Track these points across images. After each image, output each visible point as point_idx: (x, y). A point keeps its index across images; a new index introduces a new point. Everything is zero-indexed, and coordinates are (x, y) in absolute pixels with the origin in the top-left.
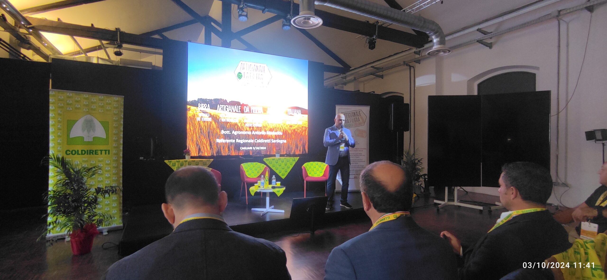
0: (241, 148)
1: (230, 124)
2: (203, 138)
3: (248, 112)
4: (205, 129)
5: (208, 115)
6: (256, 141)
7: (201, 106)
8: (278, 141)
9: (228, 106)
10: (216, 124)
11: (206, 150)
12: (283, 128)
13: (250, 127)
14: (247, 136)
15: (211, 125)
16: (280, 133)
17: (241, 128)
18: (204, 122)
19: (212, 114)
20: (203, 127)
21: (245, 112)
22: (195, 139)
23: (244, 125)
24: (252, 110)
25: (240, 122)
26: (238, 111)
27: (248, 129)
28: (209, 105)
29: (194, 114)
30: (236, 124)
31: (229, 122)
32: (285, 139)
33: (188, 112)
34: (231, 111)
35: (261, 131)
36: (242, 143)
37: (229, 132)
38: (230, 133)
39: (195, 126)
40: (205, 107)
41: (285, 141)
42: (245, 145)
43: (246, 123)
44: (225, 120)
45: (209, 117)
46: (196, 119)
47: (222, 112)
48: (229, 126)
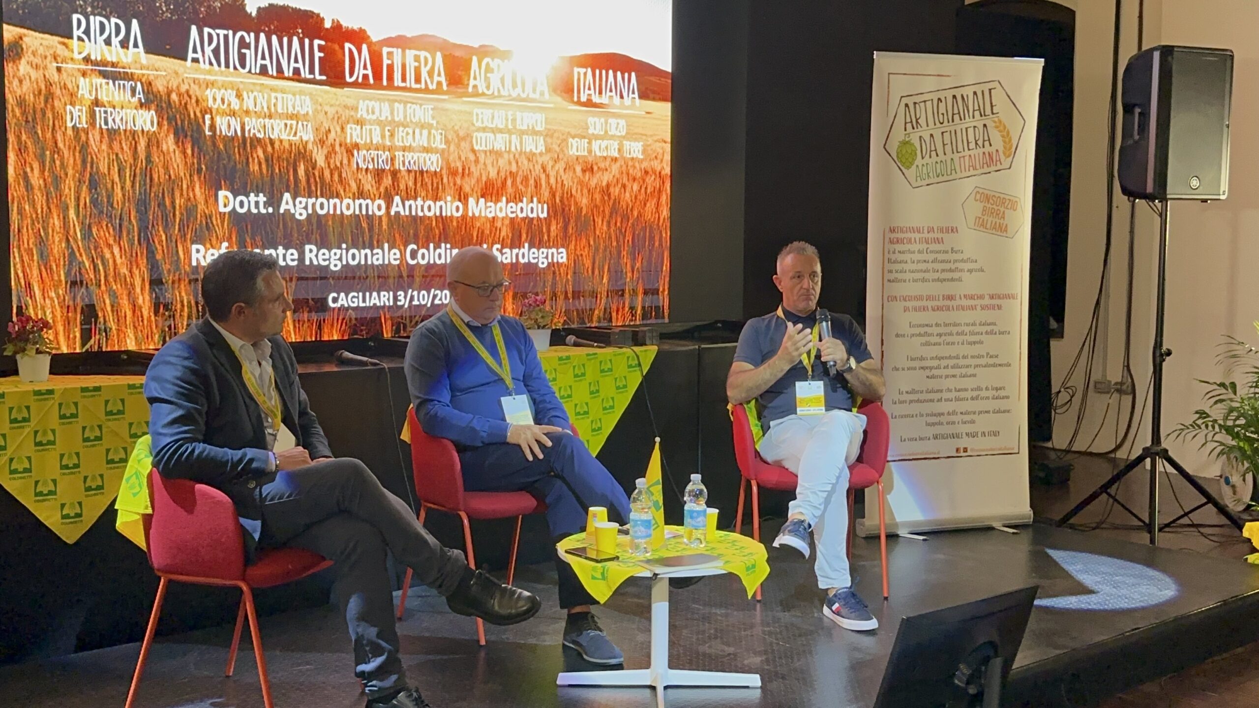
0: (335, 300)
1: (269, 149)
2: (111, 242)
3: (366, 77)
4: (116, 179)
5: (133, 91)
6: (414, 255)
7: (87, 32)
8: (527, 255)
9: (250, 38)
10: (184, 153)
11: (129, 314)
12: (548, 176)
13: (379, 174)
14: (365, 225)
15: (155, 158)
16: (536, 210)
17: (327, 173)
18: (112, 134)
19: (160, 86)
20: (103, 168)
21: (348, 79)
22: (57, 246)
23: (345, 161)
24: (390, 68)
25: (322, 142)
26: (312, 71)
27: (368, 183)
28: (135, 23)
29: (49, 84)
30: (301, 154)
31: (259, 140)
32: (563, 240)
33: (9, 68)
34: (271, 70)
35: (436, 199)
36: (335, 266)
37: (262, 198)
38: (270, 210)
39: (58, 163)
40: (115, 41)
41: (561, 256)
43: (357, 146)
44: (236, 125)
45: (141, 105)
46: (58, 117)
47: (219, 75)
48: (260, 164)
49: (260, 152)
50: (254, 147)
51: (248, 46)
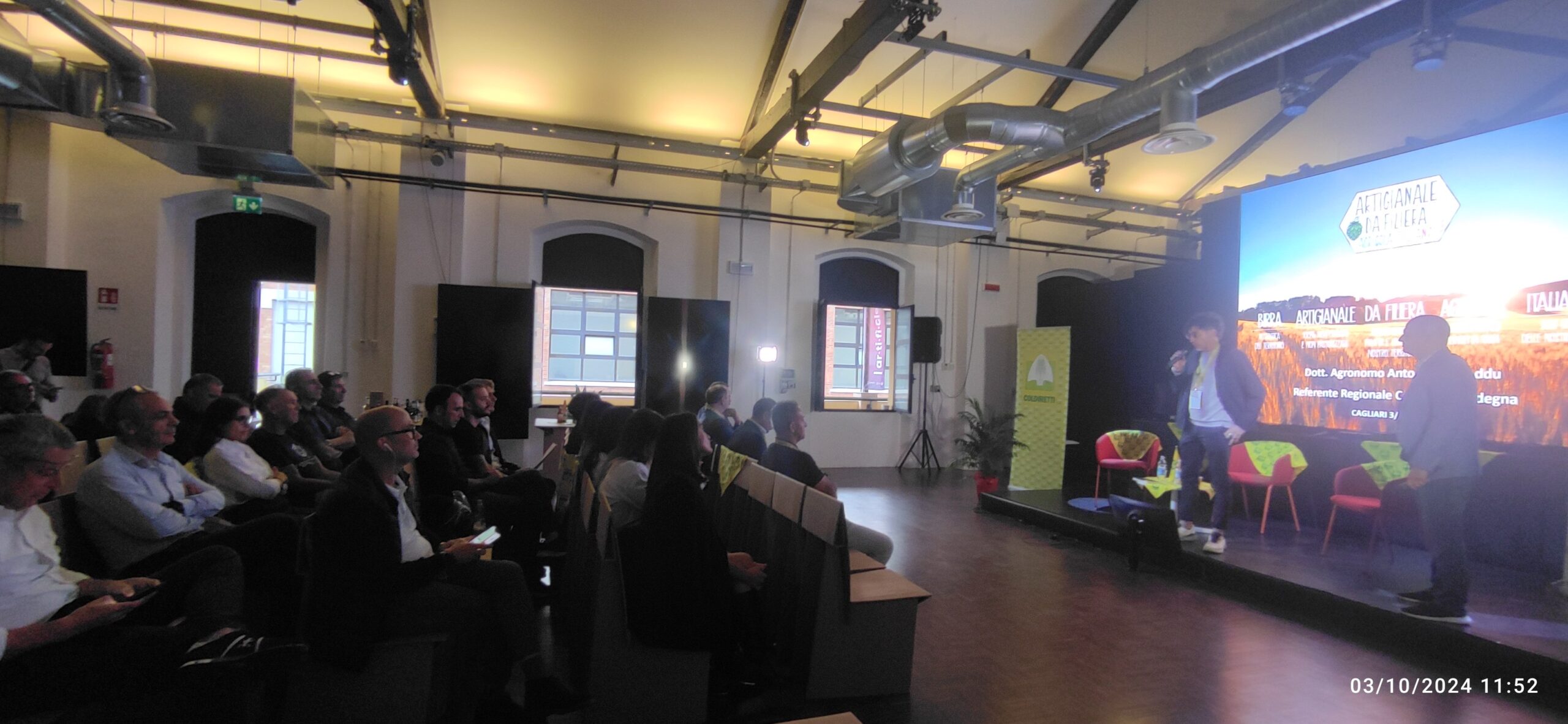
0: (1355, 413)
1: (1327, 352)
3: (1376, 319)
4: (1269, 365)
5: (1277, 336)
7: (1263, 319)
9: (1321, 311)
10: (1293, 355)
12: (1503, 356)
13: (1381, 359)
14: (1372, 382)
15: (1283, 358)
17: (1354, 360)
18: (1269, 351)
19: (1286, 333)
20: (1265, 362)
21: (1367, 320)
23: (1363, 355)
24: (1390, 313)
25: (1352, 347)
26: (1349, 319)
27: (1375, 364)
28: (1278, 314)
29: (1250, 337)
30: (1342, 352)
31: (1323, 349)
32: (1515, 392)
33: (1239, 333)
34: (1330, 321)
36: (1356, 398)
37: (1323, 371)
38: (1327, 375)
40: (1272, 320)
41: (1514, 401)
42: (1363, 404)
43: (1370, 348)
44: (1313, 344)
45: (1279, 340)
46: (1252, 346)
47: (1308, 326)
48: (1323, 358)
49: (1323, 353)
50: (1321, 352)
51: (1320, 314)
